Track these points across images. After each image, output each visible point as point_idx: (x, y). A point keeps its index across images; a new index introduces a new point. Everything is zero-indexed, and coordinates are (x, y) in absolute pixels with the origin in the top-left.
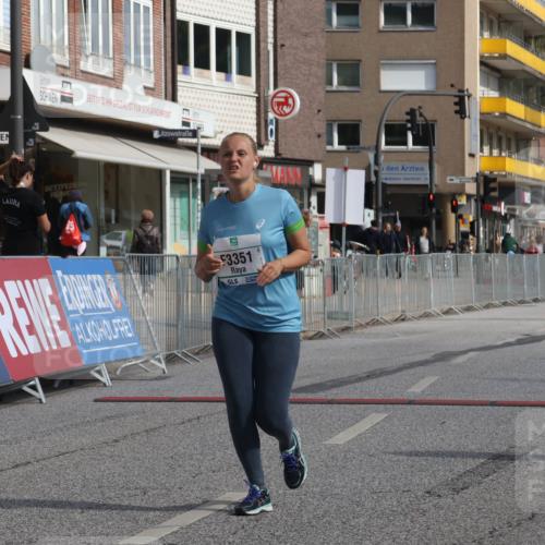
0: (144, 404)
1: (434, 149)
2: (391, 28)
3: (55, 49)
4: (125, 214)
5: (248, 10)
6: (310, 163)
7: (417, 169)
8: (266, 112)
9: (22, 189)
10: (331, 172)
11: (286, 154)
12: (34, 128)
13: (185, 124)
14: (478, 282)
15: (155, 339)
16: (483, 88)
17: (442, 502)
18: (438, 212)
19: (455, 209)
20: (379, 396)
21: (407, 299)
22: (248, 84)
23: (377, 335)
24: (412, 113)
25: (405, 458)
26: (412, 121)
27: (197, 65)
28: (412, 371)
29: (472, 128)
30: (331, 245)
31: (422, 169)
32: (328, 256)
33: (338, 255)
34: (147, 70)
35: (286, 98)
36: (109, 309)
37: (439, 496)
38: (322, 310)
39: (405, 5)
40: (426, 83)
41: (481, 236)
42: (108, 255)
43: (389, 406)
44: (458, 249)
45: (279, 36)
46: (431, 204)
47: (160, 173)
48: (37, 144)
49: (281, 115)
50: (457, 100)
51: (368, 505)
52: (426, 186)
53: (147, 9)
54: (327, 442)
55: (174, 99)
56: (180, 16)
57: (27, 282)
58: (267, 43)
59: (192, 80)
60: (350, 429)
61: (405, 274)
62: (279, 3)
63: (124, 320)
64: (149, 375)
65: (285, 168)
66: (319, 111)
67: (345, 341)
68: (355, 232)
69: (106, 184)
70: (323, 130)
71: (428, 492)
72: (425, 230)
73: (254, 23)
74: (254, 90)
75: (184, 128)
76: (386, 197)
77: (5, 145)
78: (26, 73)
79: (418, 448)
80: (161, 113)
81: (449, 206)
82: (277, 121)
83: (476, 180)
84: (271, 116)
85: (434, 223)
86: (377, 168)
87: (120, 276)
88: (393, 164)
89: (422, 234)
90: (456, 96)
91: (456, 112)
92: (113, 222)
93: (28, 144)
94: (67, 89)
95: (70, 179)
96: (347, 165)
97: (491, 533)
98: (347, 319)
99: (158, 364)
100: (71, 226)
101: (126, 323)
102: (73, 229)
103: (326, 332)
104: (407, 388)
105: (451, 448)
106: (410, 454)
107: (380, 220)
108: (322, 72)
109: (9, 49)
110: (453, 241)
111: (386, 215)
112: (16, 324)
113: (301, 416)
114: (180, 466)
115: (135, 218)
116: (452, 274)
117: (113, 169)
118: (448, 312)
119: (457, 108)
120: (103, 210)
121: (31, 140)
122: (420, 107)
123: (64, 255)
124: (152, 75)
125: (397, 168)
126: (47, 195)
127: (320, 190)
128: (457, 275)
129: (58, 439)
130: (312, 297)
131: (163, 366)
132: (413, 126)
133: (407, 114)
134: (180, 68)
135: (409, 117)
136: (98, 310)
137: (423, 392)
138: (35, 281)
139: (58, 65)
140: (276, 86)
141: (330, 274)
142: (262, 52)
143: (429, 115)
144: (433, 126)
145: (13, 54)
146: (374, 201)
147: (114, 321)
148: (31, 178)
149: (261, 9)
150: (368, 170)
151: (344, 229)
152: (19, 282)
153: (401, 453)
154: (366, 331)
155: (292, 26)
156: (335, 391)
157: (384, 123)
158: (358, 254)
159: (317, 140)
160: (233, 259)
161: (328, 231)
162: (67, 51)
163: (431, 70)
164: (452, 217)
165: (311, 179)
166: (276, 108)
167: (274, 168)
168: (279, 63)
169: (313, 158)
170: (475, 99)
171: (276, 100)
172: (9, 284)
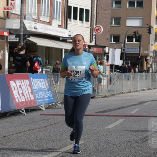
0: (54, 116)
1: (141, 43)
2: (130, 8)
3: (33, 14)
4: (51, 62)
5: (89, 3)
6: (105, 47)
7: (136, 49)
8: (93, 32)
9: (22, 54)
10: (111, 50)
11: (98, 44)
12: (26, 37)
13: (69, 36)
14: (152, 81)
15: (58, 97)
16: (156, 25)
17: (139, 145)
18: (141, 61)
19: (146, 60)
20: (122, 114)
21: (131, 86)
22: (88, 24)
23: (122, 97)
24: (135, 32)
25: (129, 132)
26: (135, 35)
27: (74, 19)
28: (132, 107)
29: (152, 37)
30: (110, 71)
31: (137, 49)
32: (109, 74)
33: (112, 73)
34: (59, 20)
35: (99, 28)
36: (45, 89)
37: (139, 143)
38: (106, 89)
39: (135, 1)
40: (140, 24)
41: (154, 68)
42: (45, 73)
43: (125, 117)
44: (147, 72)
45: (98, 10)
46: (139, 59)
47: (61, 50)
48: (26, 41)
49: (97, 33)
50: (148, 29)
51: (118, 145)
52: (138, 54)
53: (60, 2)
54: (107, 127)
55: (66, 28)
56: (69, 4)
57: (22, 81)
58: (94, 12)
59: (72, 23)
60: (114, 124)
61: (131, 79)
62: (98, 1)
63: (50, 92)
64: (56, 108)
65: (98, 48)
66: (108, 32)
67: (113, 98)
68: (117, 67)
69: (46, 53)
70: (109, 38)
71: (136, 142)
72: (138, 66)
73: (91, 7)
74: (90, 26)
75: (69, 37)
76: (126, 57)
77: (17, 42)
78: (25, 21)
79: (133, 129)
80: (63, 32)
81: (145, 60)
82: (96, 35)
83: (153, 52)
84: (94, 33)
85: (140, 64)
86: (124, 48)
87: (49, 79)
88: (129, 47)
89: (136, 67)
90: (148, 28)
91: (148, 32)
92: (47, 64)
93: (24, 41)
95: (35, 51)
96: (116, 47)
97: (153, 154)
98: (114, 92)
99: (59, 105)
100: (36, 64)
101: (50, 93)
102: (37, 65)
103: (107, 95)
104: (131, 112)
105: (143, 129)
106: (131, 131)
107: (124, 64)
108: (109, 21)
110: (145, 69)
111: (126, 62)
112: (19, 93)
113: (99, 120)
114: (64, 134)
115: (54, 62)
116: (145, 79)
117: (48, 49)
118: (143, 90)
119: (148, 31)
120: (44, 60)
121: (25, 40)
122: (138, 31)
123: (33, 73)
124: (61, 22)
125: (130, 49)
126: (29, 56)
127: (107, 55)
128: (146, 79)
129: (29, 126)
130: (104, 85)
131: (60, 105)
132: (136, 36)
133: (134, 33)
134: (68, 20)
135: (134, 34)
136: (42, 89)
137: (135, 113)
138: (24, 81)
139: (34, 19)
140: (96, 25)
141: (110, 79)
142: (93, 15)
143: (140, 33)
144: (141, 36)
145: (21, 15)
146: (123, 58)
147: (47, 92)
148: (25, 51)
149: (93, 2)
150: (122, 49)
151: (114, 66)
152: (20, 81)
153: (128, 131)
154: (119, 95)
155: (102, 7)
156: (109, 113)
157: (127, 35)
158: (118, 73)
159: (107, 40)
160: (75, 73)
161: (109, 67)
162: (36, 15)
163: (141, 20)
164: (145, 63)
165: (105, 51)
166: (96, 31)
167: (94, 48)
168: (98, 18)
169: (106, 45)
170: (154, 29)
171: (96, 29)
172: (17, 81)
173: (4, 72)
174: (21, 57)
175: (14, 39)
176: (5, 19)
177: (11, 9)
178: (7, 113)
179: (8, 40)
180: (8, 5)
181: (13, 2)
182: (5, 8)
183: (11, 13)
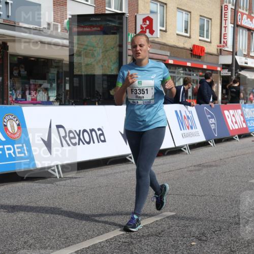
3: (243, 50)
9: (236, 87)
12: (237, 71)
48: (238, 75)
77: (230, 76)
78: (236, 57)
93: (236, 75)
94: (246, 61)
109: (232, 51)
112: (232, 121)
139: (244, 54)
145: (233, 52)
162: (247, 51)
172: (231, 111)
173: (218, 103)
174: (235, 89)
175: (227, 73)
176: (218, 56)
177: (223, 46)
178: (222, 139)
179: (221, 75)
180: (221, 43)
181: (225, 40)
182: (218, 46)
183: (224, 50)
